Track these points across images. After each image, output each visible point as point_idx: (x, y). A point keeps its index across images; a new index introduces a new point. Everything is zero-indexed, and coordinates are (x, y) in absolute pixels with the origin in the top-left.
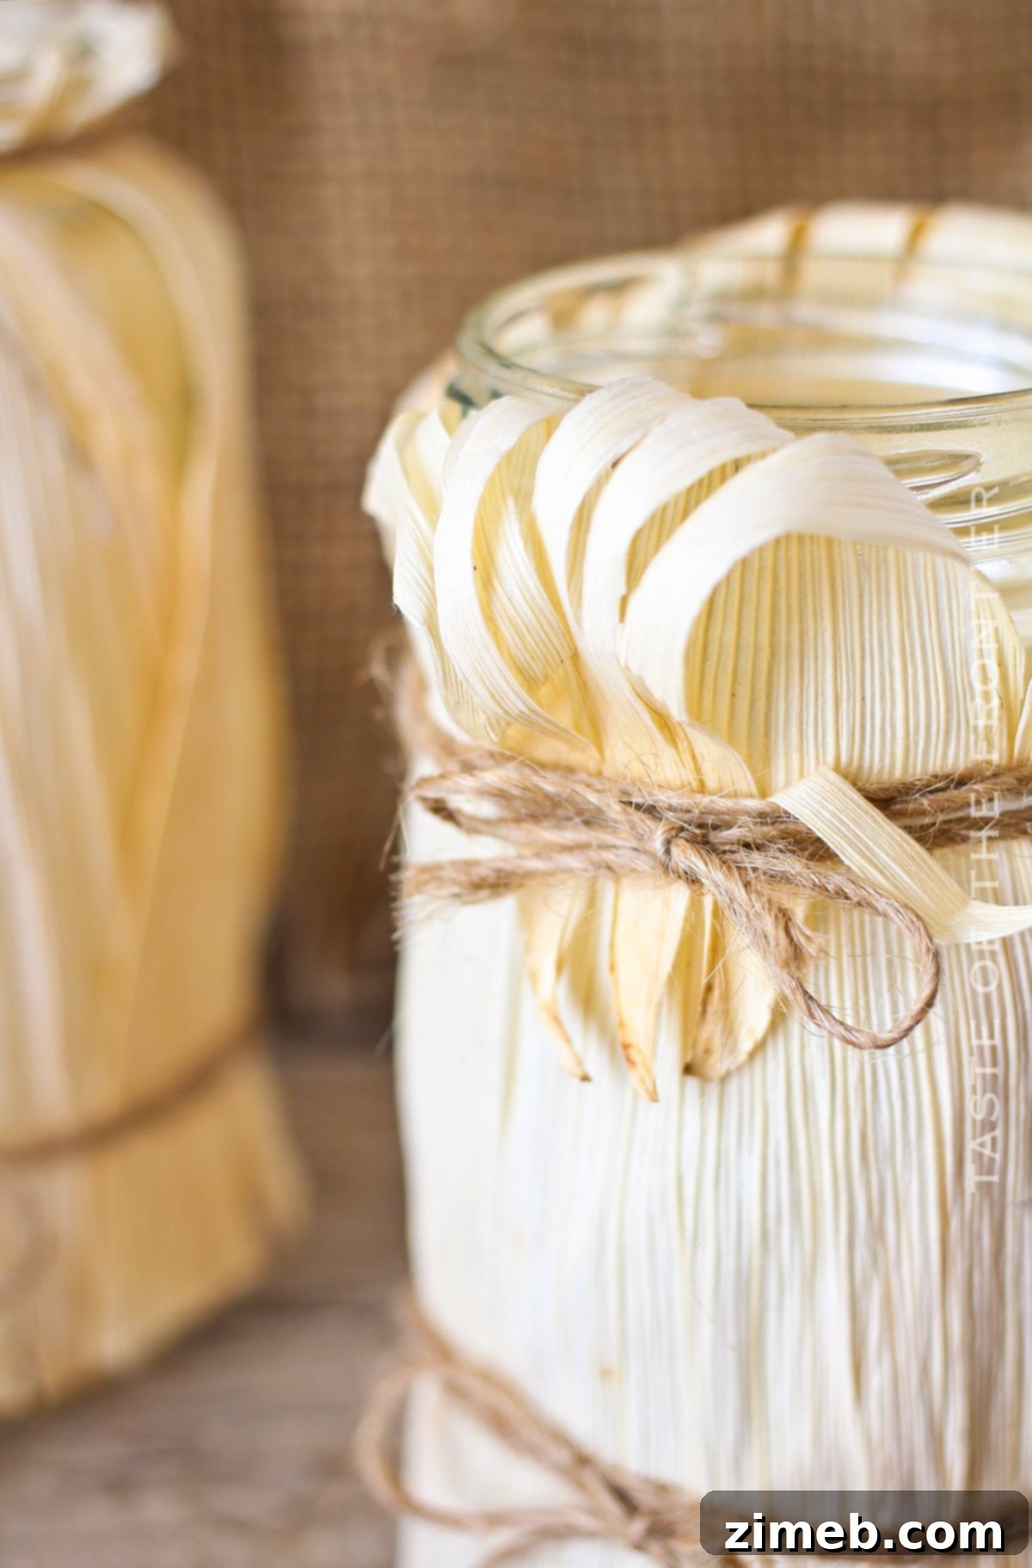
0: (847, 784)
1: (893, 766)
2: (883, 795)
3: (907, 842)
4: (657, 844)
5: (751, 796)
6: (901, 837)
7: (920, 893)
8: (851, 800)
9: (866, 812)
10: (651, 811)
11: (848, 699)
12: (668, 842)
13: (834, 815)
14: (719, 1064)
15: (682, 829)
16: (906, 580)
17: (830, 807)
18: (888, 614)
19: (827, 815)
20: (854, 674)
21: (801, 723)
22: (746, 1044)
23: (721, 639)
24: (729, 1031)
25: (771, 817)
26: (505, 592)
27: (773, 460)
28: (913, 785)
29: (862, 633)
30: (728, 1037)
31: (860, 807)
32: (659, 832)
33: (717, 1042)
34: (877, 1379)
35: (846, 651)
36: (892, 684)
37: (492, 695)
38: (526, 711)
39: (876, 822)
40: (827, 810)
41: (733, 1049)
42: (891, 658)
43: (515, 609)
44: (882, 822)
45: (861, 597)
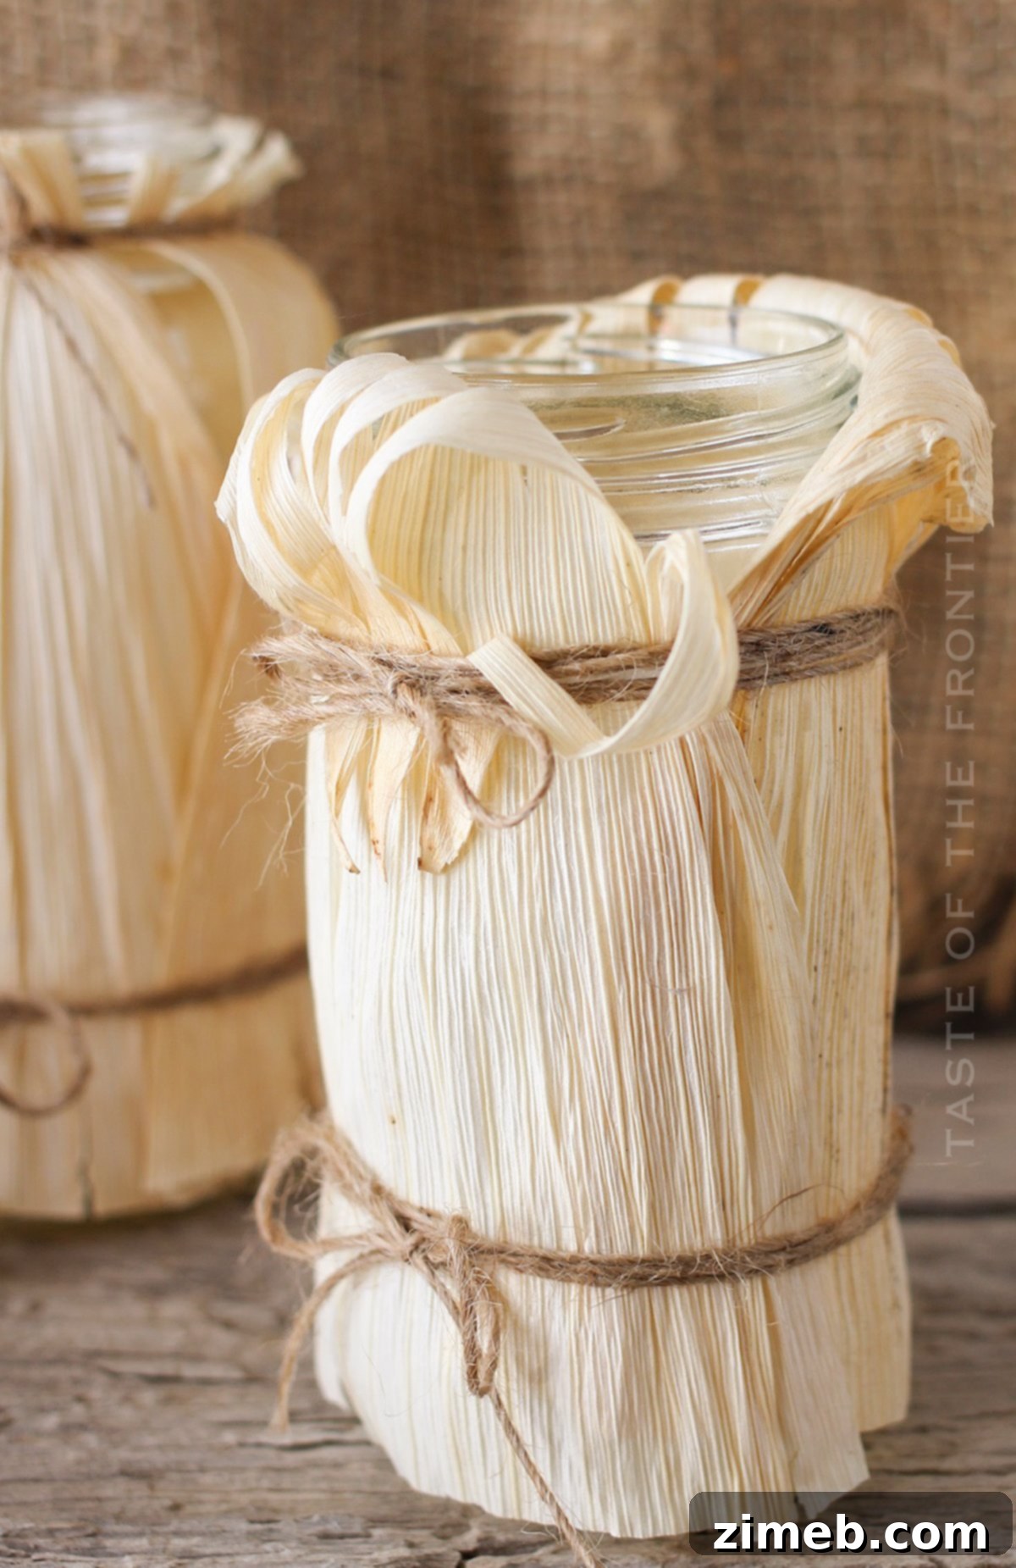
0: (517, 646)
1: (557, 637)
2: (547, 658)
3: (555, 689)
4: (389, 688)
5: (458, 656)
6: (551, 685)
7: (561, 726)
8: (517, 657)
9: (527, 666)
10: (390, 665)
11: (517, 584)
12: (395, 685)
13: (502, 667)
14: (442, 858)
15: (407, 678)
16: (558, 497)
17: (500, 660)
18: (546, 521)
19: (497, 665)
20: (520, 565)
21: (486, 600)
22: (457, 845)
23: (432, 538)
24: (446, 832)
25: (468, 672)
26: (275, 495)
27: (444, 403)
28: (569, 651)
29: (526, 536)
30: (446, 836)
31: (522, 662)
32: (391, 677)
33: (437, 842)
34: (571, 1123)
35: (515, 548)
36: (548, 574)
37: (273, 572)
38: (297, 585)
39: (534, 674)
40: (498, 663)
41: (449, 849)
42: (547, 555)
43: (281, 507)
44: (539, 675)
45: (526, 510)
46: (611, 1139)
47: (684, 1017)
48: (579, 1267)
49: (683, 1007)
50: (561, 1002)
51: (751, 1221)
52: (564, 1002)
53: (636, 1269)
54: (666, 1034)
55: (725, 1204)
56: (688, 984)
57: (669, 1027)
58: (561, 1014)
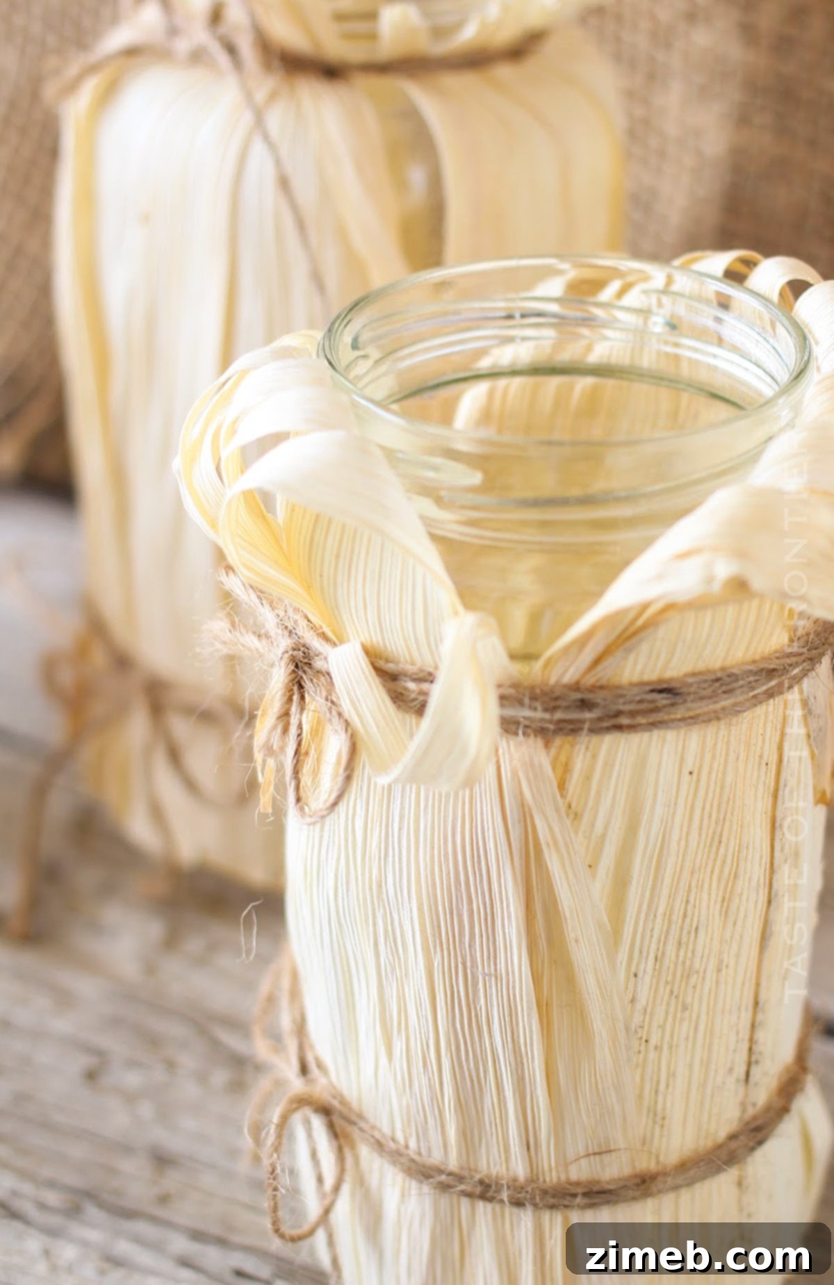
2: (389, 673)
10: (289, 632)
17: (348, 665)
19: (344, 669)
46: (428, 1071)
47: (491, 995)
48: (402, 1160)
49: (491, 987)
50: (392, 951)
51: (553, 1165)
52: (394, 951)
53: (443, 1178)
54: (476, 1002)
55: (529, 1146)
56: (496, 970)
57: (479, 998)
58: (392, 961)
